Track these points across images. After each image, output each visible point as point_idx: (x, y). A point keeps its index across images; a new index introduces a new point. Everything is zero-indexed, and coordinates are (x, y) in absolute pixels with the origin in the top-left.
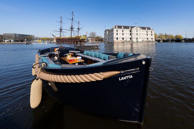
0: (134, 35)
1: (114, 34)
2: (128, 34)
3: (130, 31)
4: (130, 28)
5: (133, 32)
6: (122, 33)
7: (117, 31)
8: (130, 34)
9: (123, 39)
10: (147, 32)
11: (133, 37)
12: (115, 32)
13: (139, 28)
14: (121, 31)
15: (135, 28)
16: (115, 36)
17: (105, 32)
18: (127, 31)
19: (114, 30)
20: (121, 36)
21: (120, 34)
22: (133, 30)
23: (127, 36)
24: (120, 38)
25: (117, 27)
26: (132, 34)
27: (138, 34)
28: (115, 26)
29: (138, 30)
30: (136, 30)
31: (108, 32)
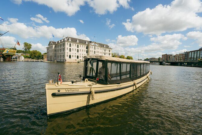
0: (92, 53)
1: (66, 49)
2: (84, 51)
4: (87, 43)
5: (90, 49)
6: (77, 49)
7: (70, 46)
8: (87, 51)
9: (78, 57)
10: (105, 51)
12: (67, 46)
13: (97, 45)
14: (76, 46)
15: (93, 44)
16: (67, 53)
17: (50, 44)
18: (83, 47)
19: (66, 43)
20: (75, 54)
21: (74, 50)
22: (90, 46)
23: (83, 54)
24: (74, 56)
25: (70, 40)
26: (89, 52)
27: (96, 52)
28: (67, 38)
29: (96, 47)
30: (94, 47)
31: (55, 46)
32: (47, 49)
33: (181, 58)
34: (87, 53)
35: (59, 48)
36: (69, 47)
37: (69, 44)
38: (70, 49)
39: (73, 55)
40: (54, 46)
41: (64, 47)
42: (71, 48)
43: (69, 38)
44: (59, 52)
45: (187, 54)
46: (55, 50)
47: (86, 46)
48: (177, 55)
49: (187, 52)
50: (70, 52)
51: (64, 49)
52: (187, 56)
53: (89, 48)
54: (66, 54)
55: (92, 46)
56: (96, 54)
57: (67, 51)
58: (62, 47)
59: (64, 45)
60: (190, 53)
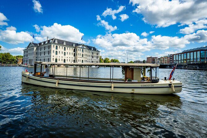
0: (80, 56)
1: (52, 52)
2: (71, 54)
3: (74, 50)
4: (74, 45)
5: (78, 52)
6: (64, 52)
7: (57, 48)
8: (74, 54)
9: (65, 61)
10: (93, 54)
11: (78, 59)
12: (53, 48)
13: (85, 48)
14: (62, 48)
15: (81, 47)
16: (53, 56)
17: (30, 46)
18: (70, 49)
19: (52, 45)
20: (62, 57)
21: (61, 53)
22: (78, 49)
23: (70, 58)
24: (61, 60)
25: (56, 42)
26: (77, 55)
27: (84, 55)
28: (53, 39)
29: (84, 50)
30: (81, 49)
31: (37, 48)
32: (24, 52)
33: (166, 61)
34: (74, 56)
35: (43, 50)
36: (55, 50)
37: (55, 46)
38: (57, 52)
39: (59, 59)
40: (35, 48)
41: (49, 50)
42: (58, 50)
43: (55, 39)
44: (43, 55)
45: (172, 57)
46: (37, 53)
47: (73, 49)
48: (162, 57)
49: (171, 55)
50: (56, 55)
51: (49, 52)
52: (172, 59)
53: (77, 50)
54: (52, 58)
55: (79, 49)
56: (84, 57)
57: (53, 54)
58: (47, 50)
59: (49, 47)
60: (175, 56)
